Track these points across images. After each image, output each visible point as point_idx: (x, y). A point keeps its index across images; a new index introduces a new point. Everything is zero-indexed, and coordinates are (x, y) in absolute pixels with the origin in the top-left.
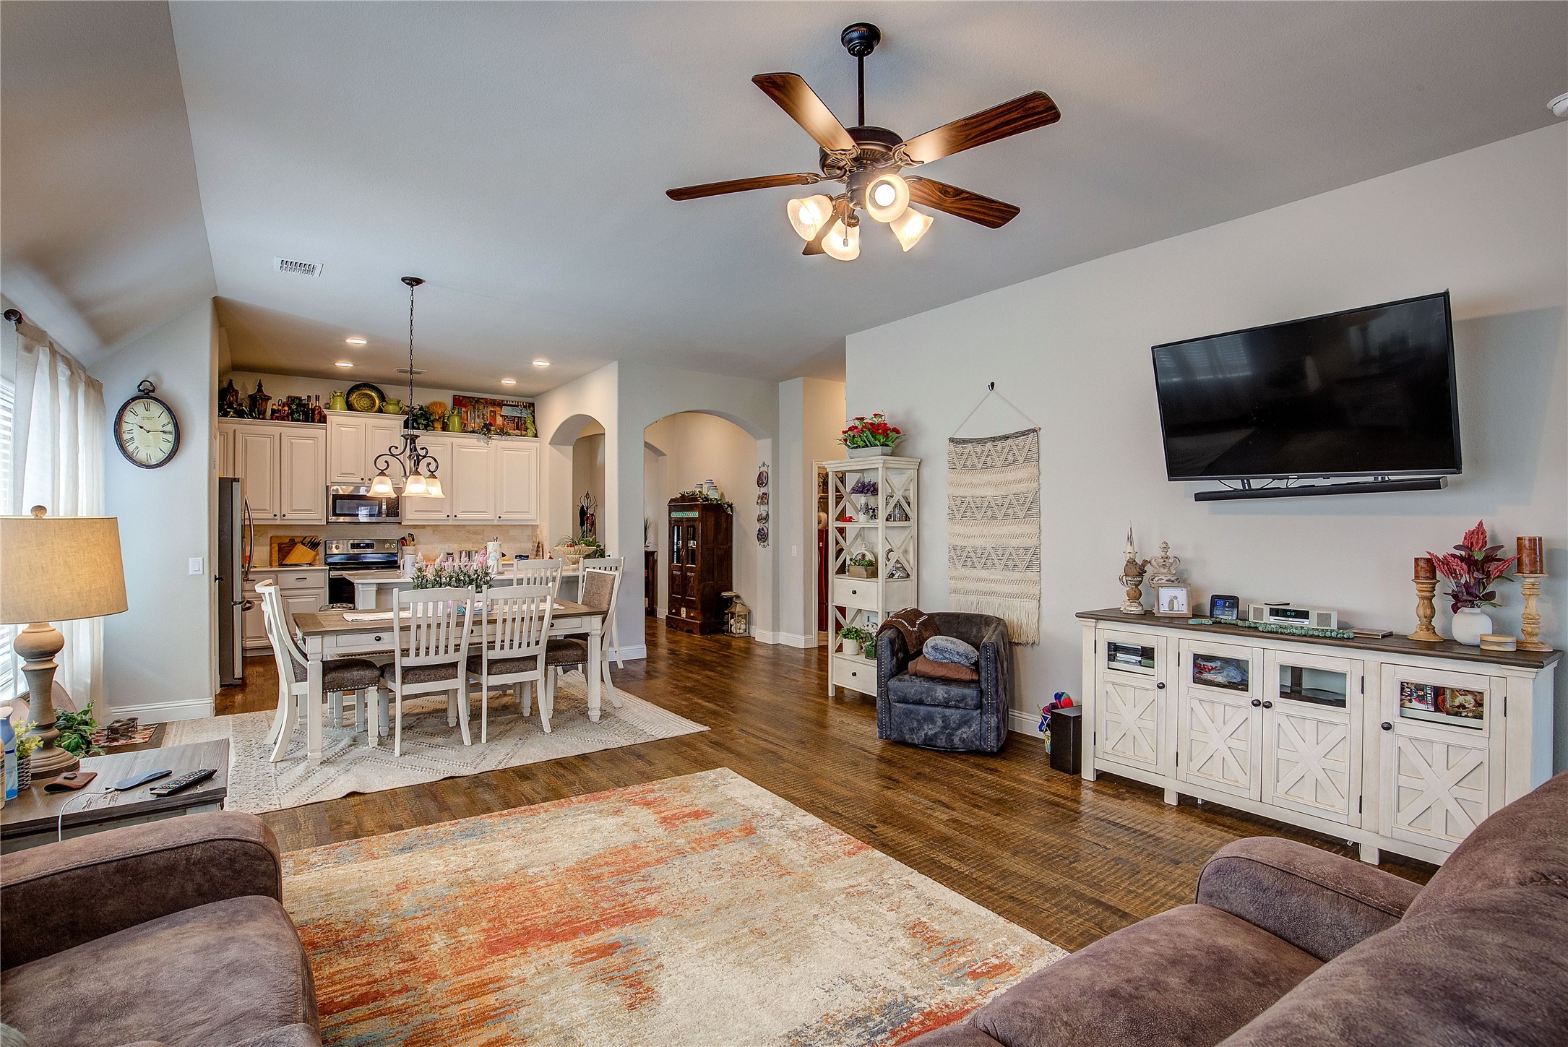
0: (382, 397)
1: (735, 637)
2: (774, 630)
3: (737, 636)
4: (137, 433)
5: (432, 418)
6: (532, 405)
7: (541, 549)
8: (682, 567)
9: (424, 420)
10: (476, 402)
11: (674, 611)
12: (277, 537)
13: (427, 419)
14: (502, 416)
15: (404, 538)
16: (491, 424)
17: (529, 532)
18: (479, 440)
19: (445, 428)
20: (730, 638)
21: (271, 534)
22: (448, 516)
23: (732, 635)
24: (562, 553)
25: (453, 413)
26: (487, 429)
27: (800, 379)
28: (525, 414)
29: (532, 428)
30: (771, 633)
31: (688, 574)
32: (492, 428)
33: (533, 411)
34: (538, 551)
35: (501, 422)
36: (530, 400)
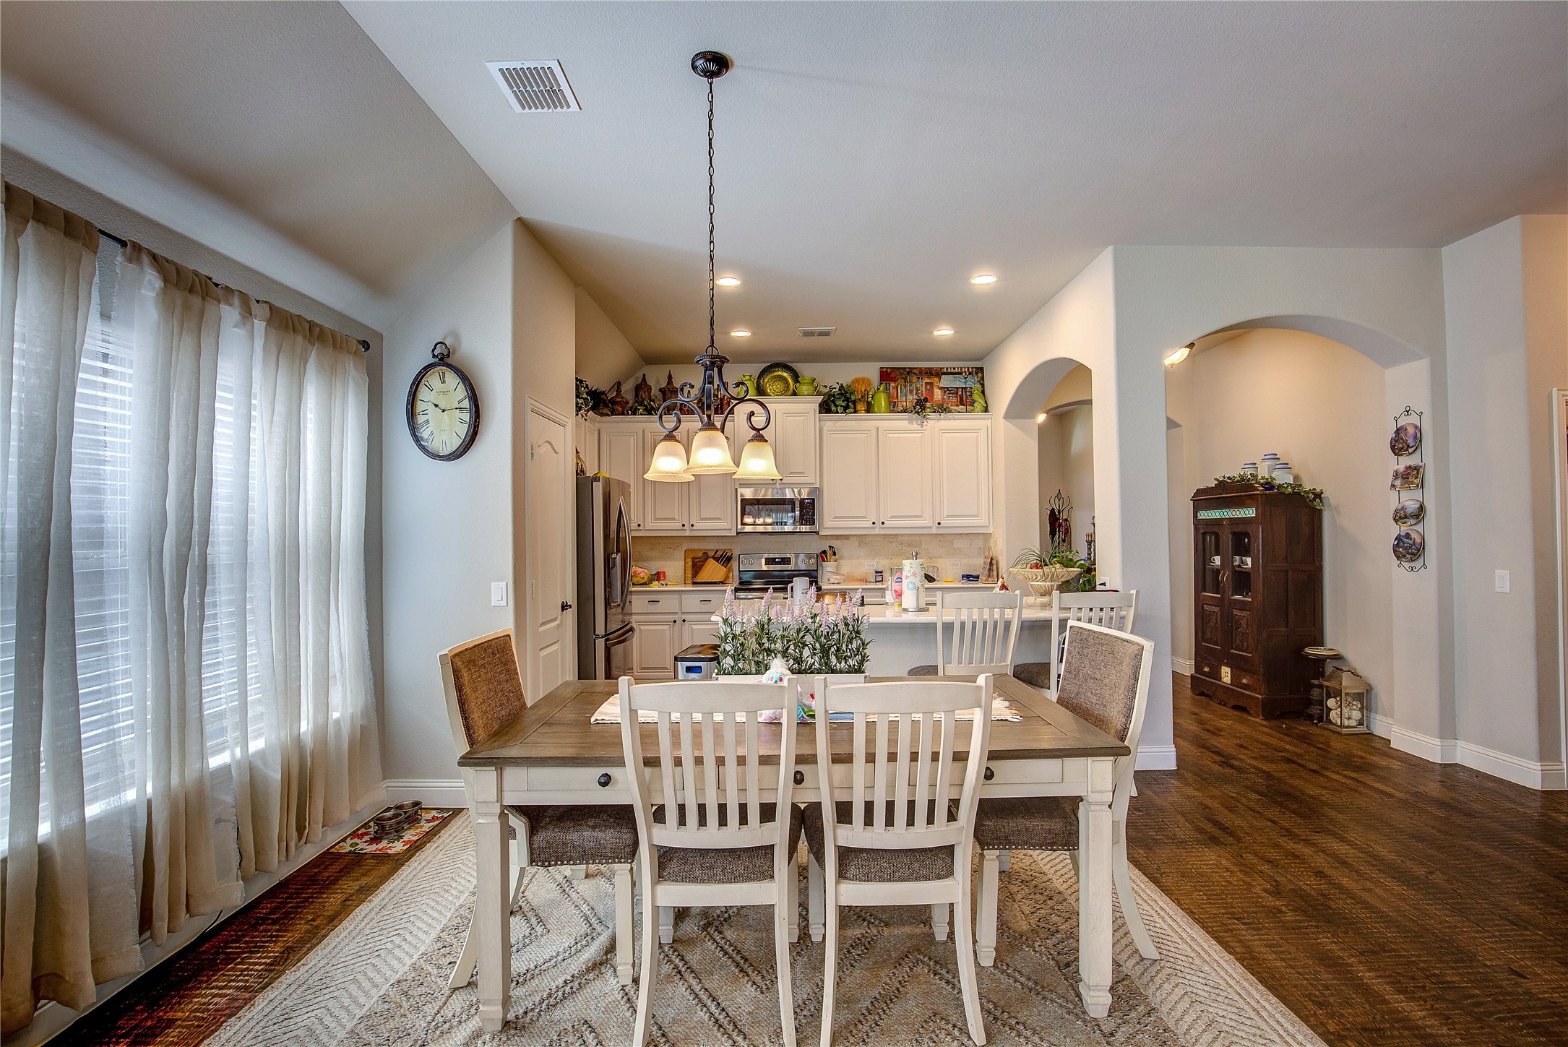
0: (796, 377)
1: (1340, 734)
2: (1442, 736)
3: (1344, 730)
4: (432, 413)
5: (853, 398)
6: (980, 370)
7: (995, 567)
8: (1221, 600)
9: (843, 401)
10: (908, 373)
11: (1206, 669)
12: (691, 550)
13: (847, 399)
14: (941, 388)
15: (824, 552)
16: (926, 400)
17: (979, 543)
18: (910, 421)
19: (869, 409)
20: (1326, 733)
21: (686, 546)
22: (874, 523)
23: (1331, 727)
24: (1022, 578)
25: (878, 389)
26: (921, 406)
27: (1516, 221)
28: (972, 383)
29: (980, 400)
30: (1437, 742)
31: (1236, 612)
32: (928, 405)
33: (983, 378)
34: (990, 570)
35: (940, 397)
36: (978, 364)
